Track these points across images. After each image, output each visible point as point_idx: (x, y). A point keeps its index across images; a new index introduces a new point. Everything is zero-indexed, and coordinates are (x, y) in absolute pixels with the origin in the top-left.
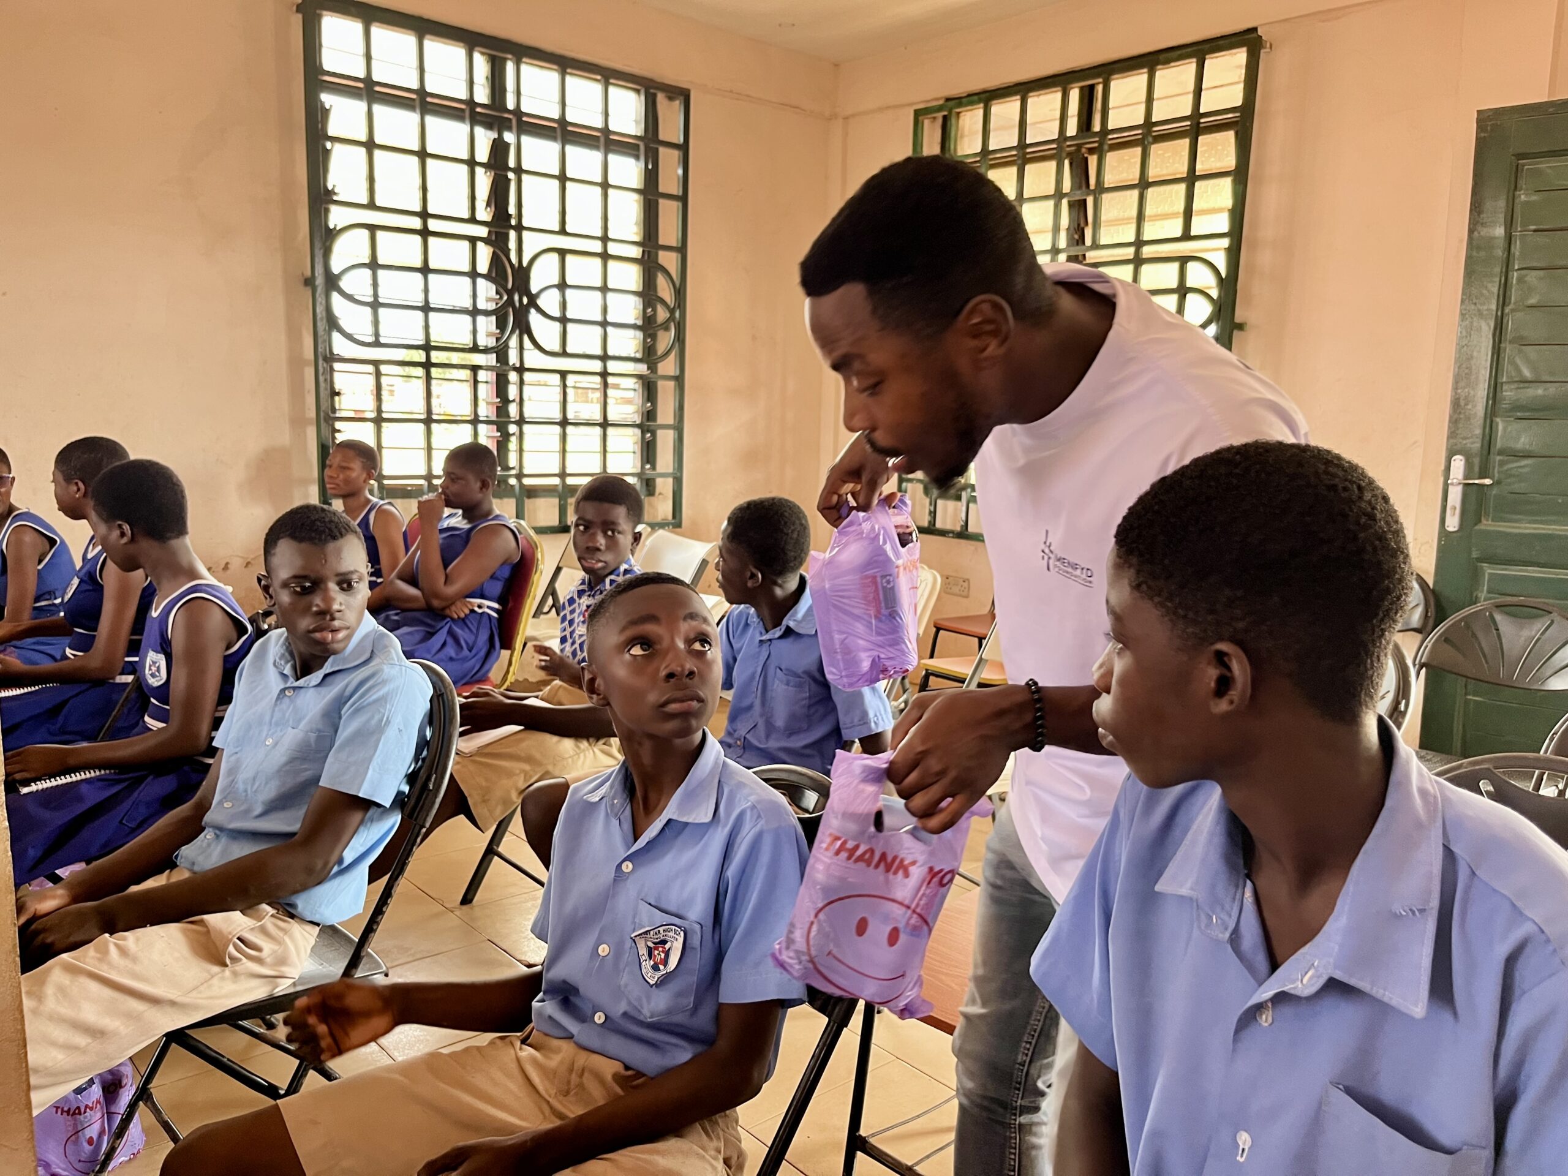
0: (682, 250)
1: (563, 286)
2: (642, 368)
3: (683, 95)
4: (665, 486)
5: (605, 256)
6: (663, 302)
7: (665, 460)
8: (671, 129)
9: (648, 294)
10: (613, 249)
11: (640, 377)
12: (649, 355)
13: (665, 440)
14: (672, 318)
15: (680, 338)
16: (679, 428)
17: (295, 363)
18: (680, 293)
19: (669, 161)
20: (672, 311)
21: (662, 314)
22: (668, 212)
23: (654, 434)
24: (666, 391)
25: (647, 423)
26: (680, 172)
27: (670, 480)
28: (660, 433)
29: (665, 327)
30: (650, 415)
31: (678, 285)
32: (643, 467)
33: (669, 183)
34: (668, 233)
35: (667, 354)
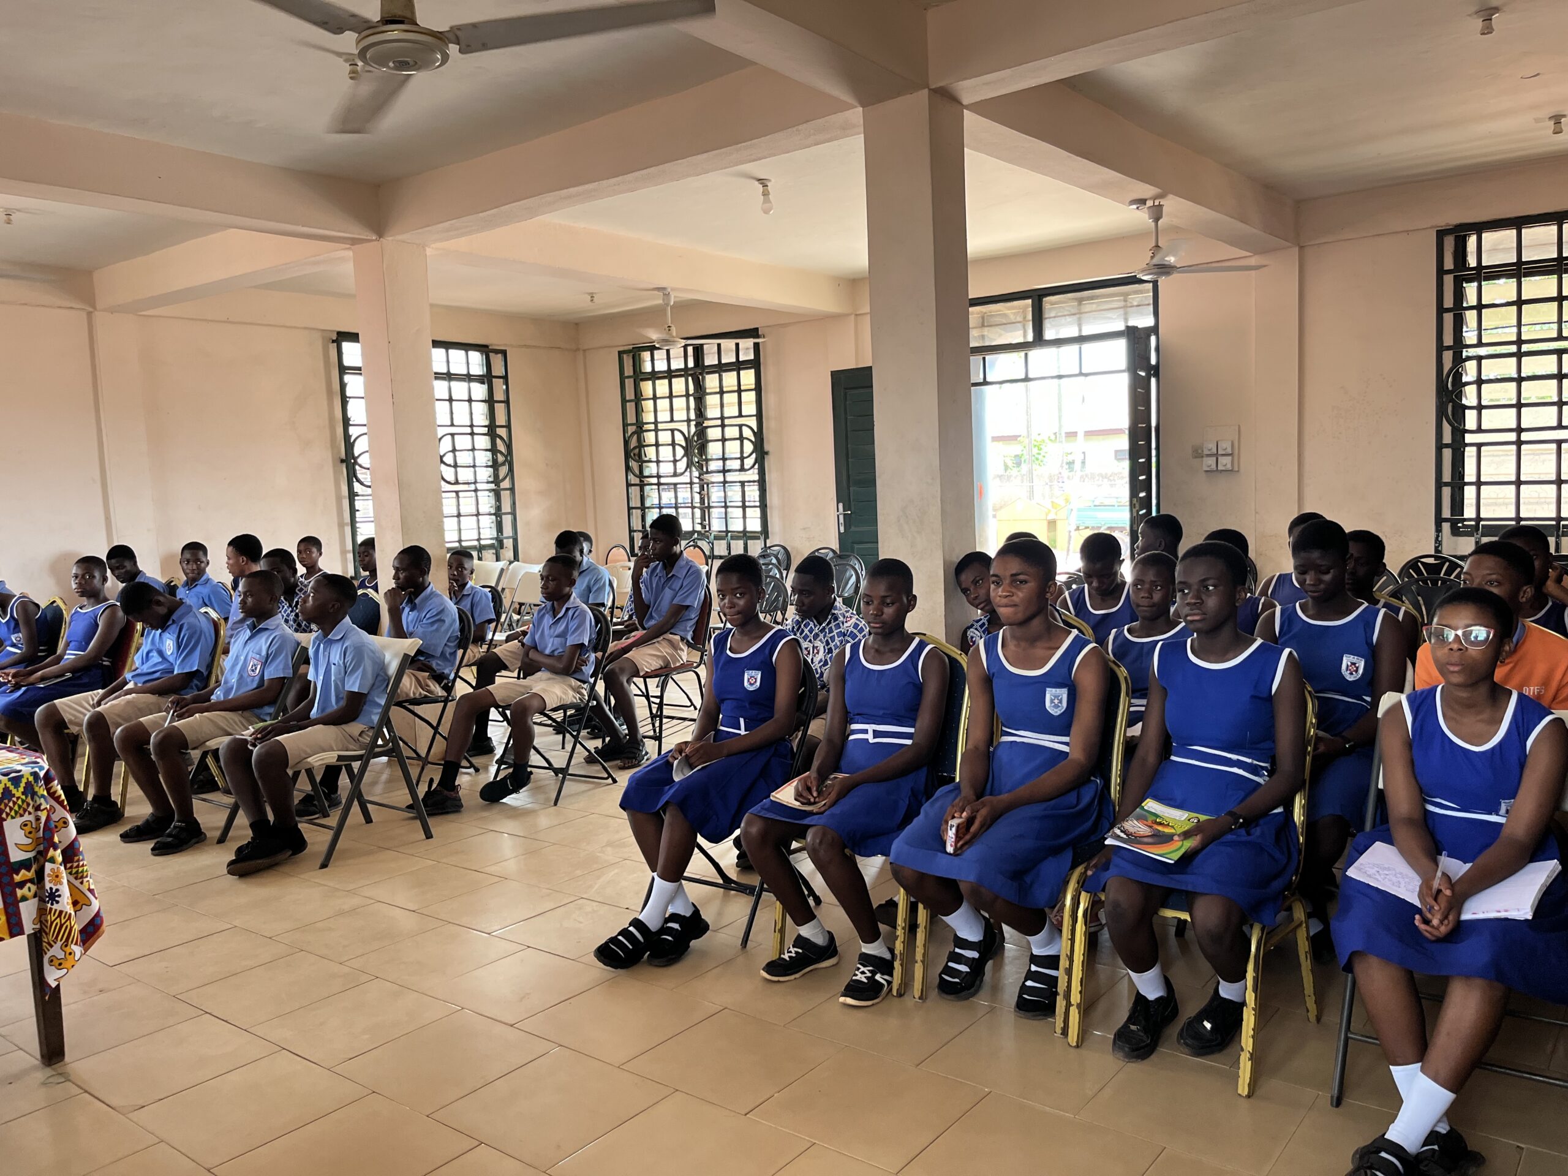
0: (508, 426)
1: (454, 450)
2: (492, 486)
3: (504, 353)
4: (508, 543)
5: (472, 434)
6: (501, 453)
7: (508, 530)
8: (498, 369)
9: (493, 450)
10: (476, 430)
11: (493, 490)
12: (496, 480)
13: (507, 520)
14: (506, 460)
15: (511, 470)
16: (513, 513)
17: (339, 499)
18: (509, 447)
19: (499, 386)
20: (506, 457)
21: (501, 459)
22: (500, 409)
23: (501, 518)
24: (505, 496)
25: (498, 513)
26: (504, 387)
27: (511, 540)
28: (504, 517)
29: (503, 464)
30: (499, 508)
31: (508, 442)
32: (498, 534)
33: (499, 395)
34: (501, 419)
35: (505, 478)
